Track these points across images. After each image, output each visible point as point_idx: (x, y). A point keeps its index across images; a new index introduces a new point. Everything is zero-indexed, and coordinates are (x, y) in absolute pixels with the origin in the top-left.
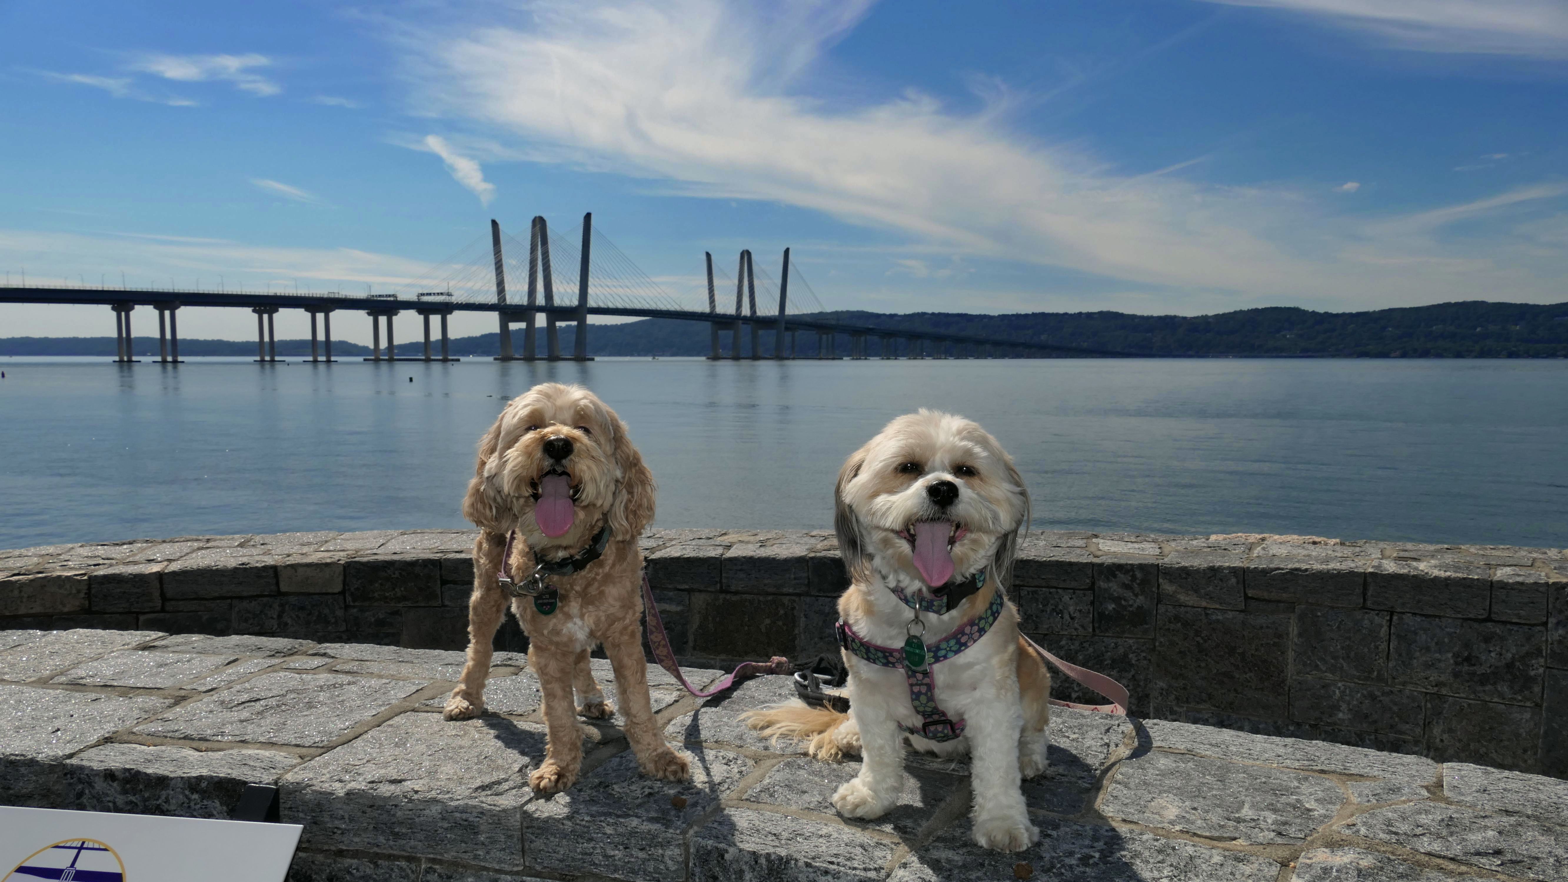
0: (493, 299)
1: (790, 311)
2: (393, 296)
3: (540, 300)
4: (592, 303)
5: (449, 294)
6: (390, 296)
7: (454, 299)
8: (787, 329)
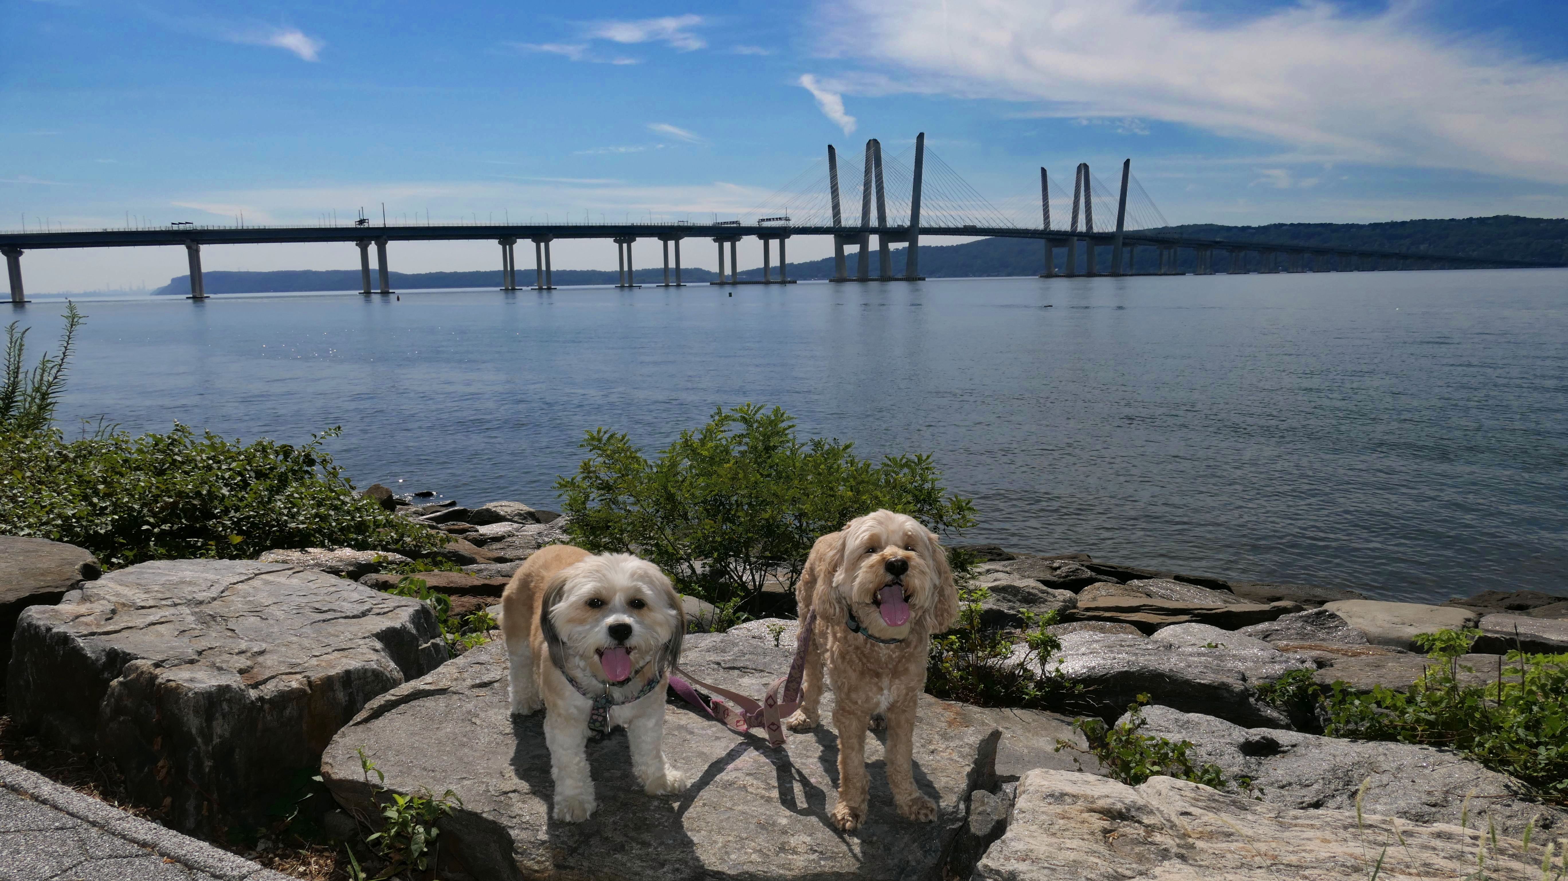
0: (829, 223)
1: (1130, 226)
2: (736, 222)
3: (874, 222)
4: (923, 223)
5: (787, 219)
6: (733, 223)
7: (792, 224)
8: (1124, 244)
